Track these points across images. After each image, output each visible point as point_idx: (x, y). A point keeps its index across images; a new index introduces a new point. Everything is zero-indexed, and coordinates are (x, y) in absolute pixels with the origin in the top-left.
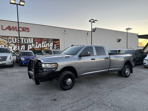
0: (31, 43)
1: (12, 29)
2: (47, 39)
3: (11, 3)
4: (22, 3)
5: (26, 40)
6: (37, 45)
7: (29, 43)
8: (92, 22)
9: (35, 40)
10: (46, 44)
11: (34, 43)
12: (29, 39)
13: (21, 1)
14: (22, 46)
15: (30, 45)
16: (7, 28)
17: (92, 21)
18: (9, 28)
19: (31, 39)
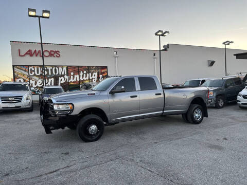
0: (63, 74)
1: (35, 55)
2: (88, 67)
3: (30, 16)
4: (46, 15)
5: (55, 70)
6: (72, 77)
7: (60, 74)
8: (160, 35)
9: (70, 70)
10: (86, 74)
11: (68, 74)
12: (60, 68)
13: (44, 11)
14: (50, 80)
15: (62, 78)
16: (26, 54)
17: (160, 33)
18: (30, 53)
19: (63, 69)
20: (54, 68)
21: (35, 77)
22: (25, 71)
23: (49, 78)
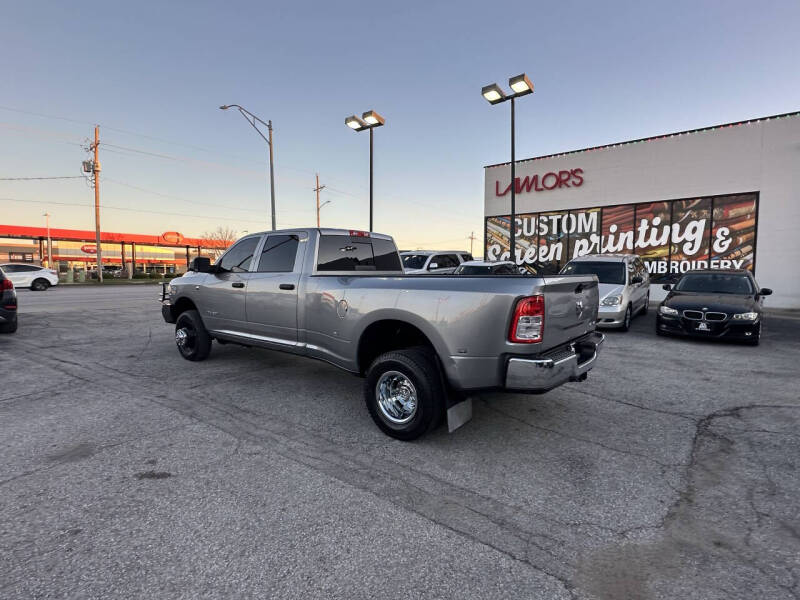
0: (587, 230)
1: (525, 188)
2: (671, 202)
3: (492, 103)
4: (520, 87)
5: (569, 220)
6: (611, 238)
7: (580, 230)
9: (607, 219)
10: (660, 228)
11: (602, 230)
12: (582, 216)
13: (513, 81)
14: (553, 247)
15: (584, 242)
16: (509, 188)
19: (587, 216)
20: (567, 216)
21: (522, 242)
22: (505, 228)
23: (552, 242)
